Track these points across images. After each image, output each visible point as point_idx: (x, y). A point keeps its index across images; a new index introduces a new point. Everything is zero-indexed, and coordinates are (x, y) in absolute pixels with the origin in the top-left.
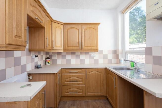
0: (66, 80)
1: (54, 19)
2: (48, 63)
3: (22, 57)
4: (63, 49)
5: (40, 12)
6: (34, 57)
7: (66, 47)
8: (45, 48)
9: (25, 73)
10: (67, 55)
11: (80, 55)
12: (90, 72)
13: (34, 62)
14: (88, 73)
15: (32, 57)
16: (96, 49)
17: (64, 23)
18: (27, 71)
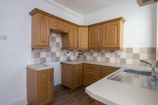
0: (86, 73)
1: (79, 25)
2: (80, 58)
3: (56, 53)
4: (87, 48)
5: (63, 24)
6: (66, 53)
7: (90, 45)
8: (69, 47)
9: (59, 62)
10: (94, 53)
11: (105, 53)
12: (106, 70)
13: (66, 56)
14: (104, 71)
15: (64, 53)
16: (116, 47)
17: (89, 26)
18: (60, 61)
